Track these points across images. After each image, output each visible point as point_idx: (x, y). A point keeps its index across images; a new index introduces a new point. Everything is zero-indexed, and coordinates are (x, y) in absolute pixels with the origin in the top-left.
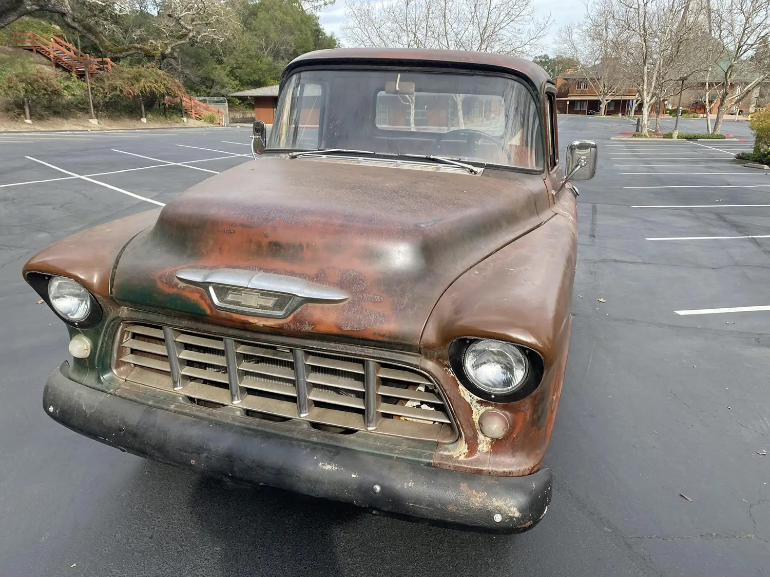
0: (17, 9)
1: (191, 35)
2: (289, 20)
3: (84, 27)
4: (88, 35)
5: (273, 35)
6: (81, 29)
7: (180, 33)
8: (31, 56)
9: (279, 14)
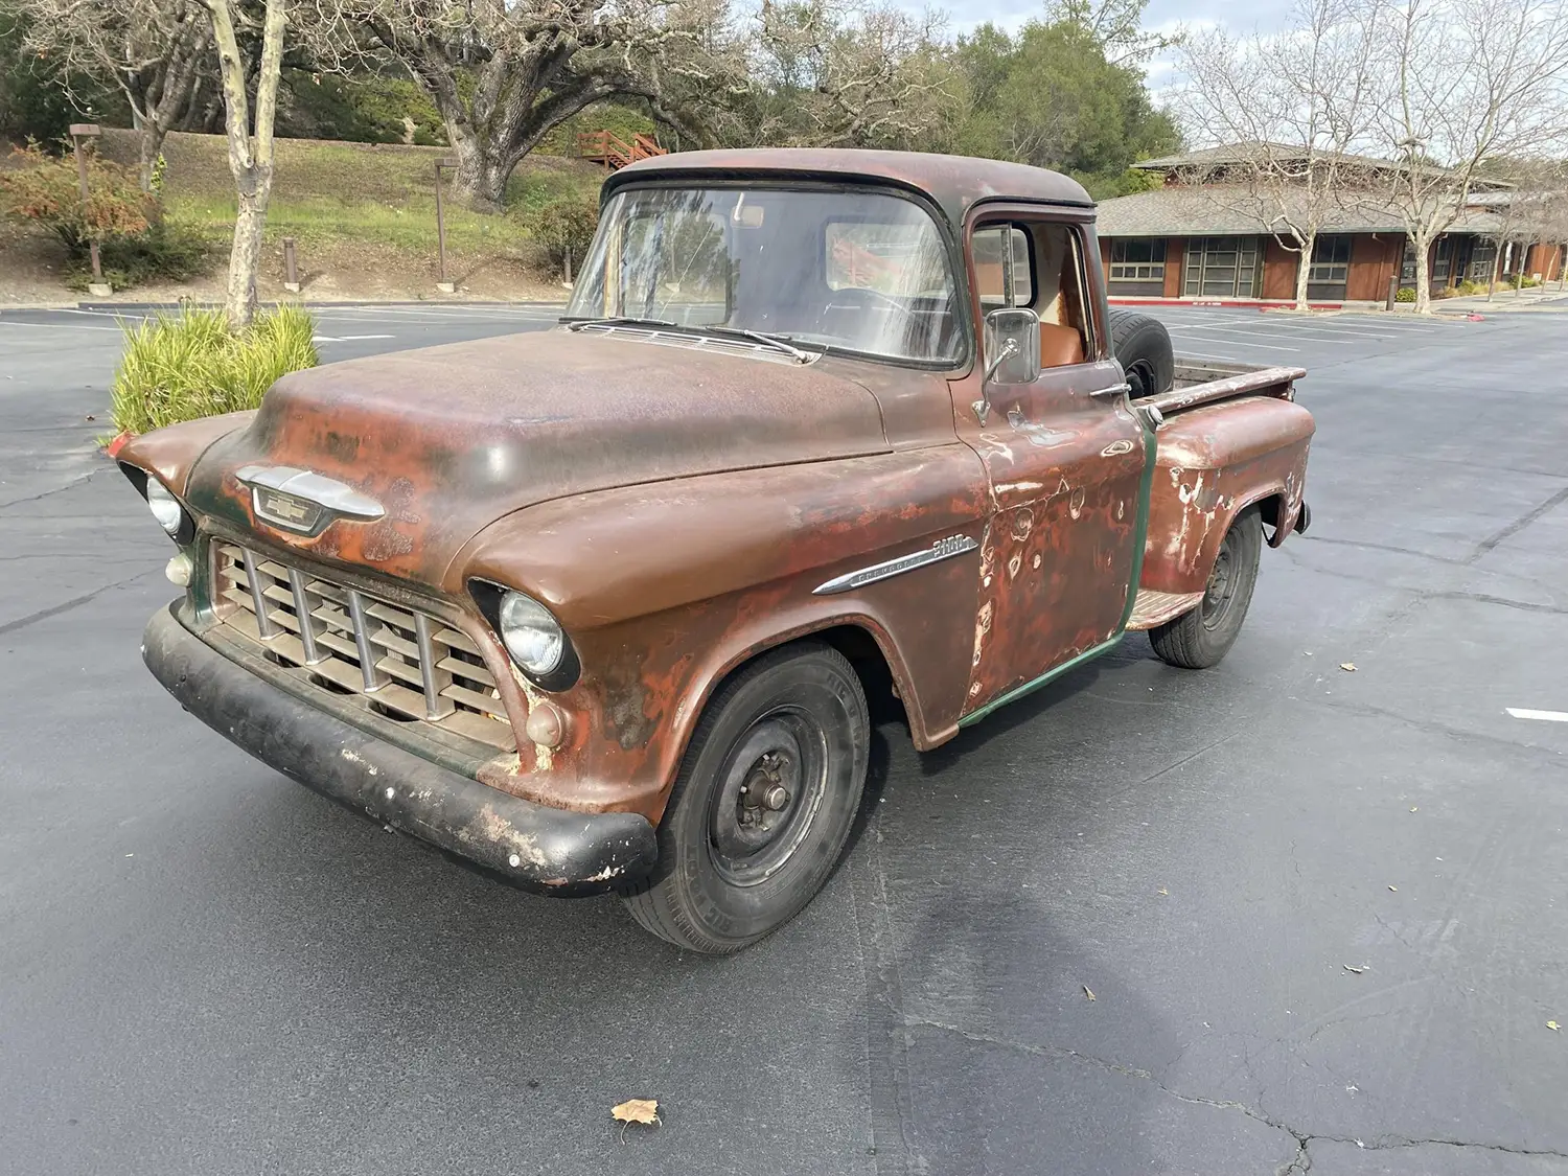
0: (579, 91)
1: (857, 123)
2: (1070, 83)
3: (681, 117)
4: (687, 132)
5: (1034, 117)
6: (676, 122)
7: (843, 121)
8: (600, 173)
9: (1051, 74)
